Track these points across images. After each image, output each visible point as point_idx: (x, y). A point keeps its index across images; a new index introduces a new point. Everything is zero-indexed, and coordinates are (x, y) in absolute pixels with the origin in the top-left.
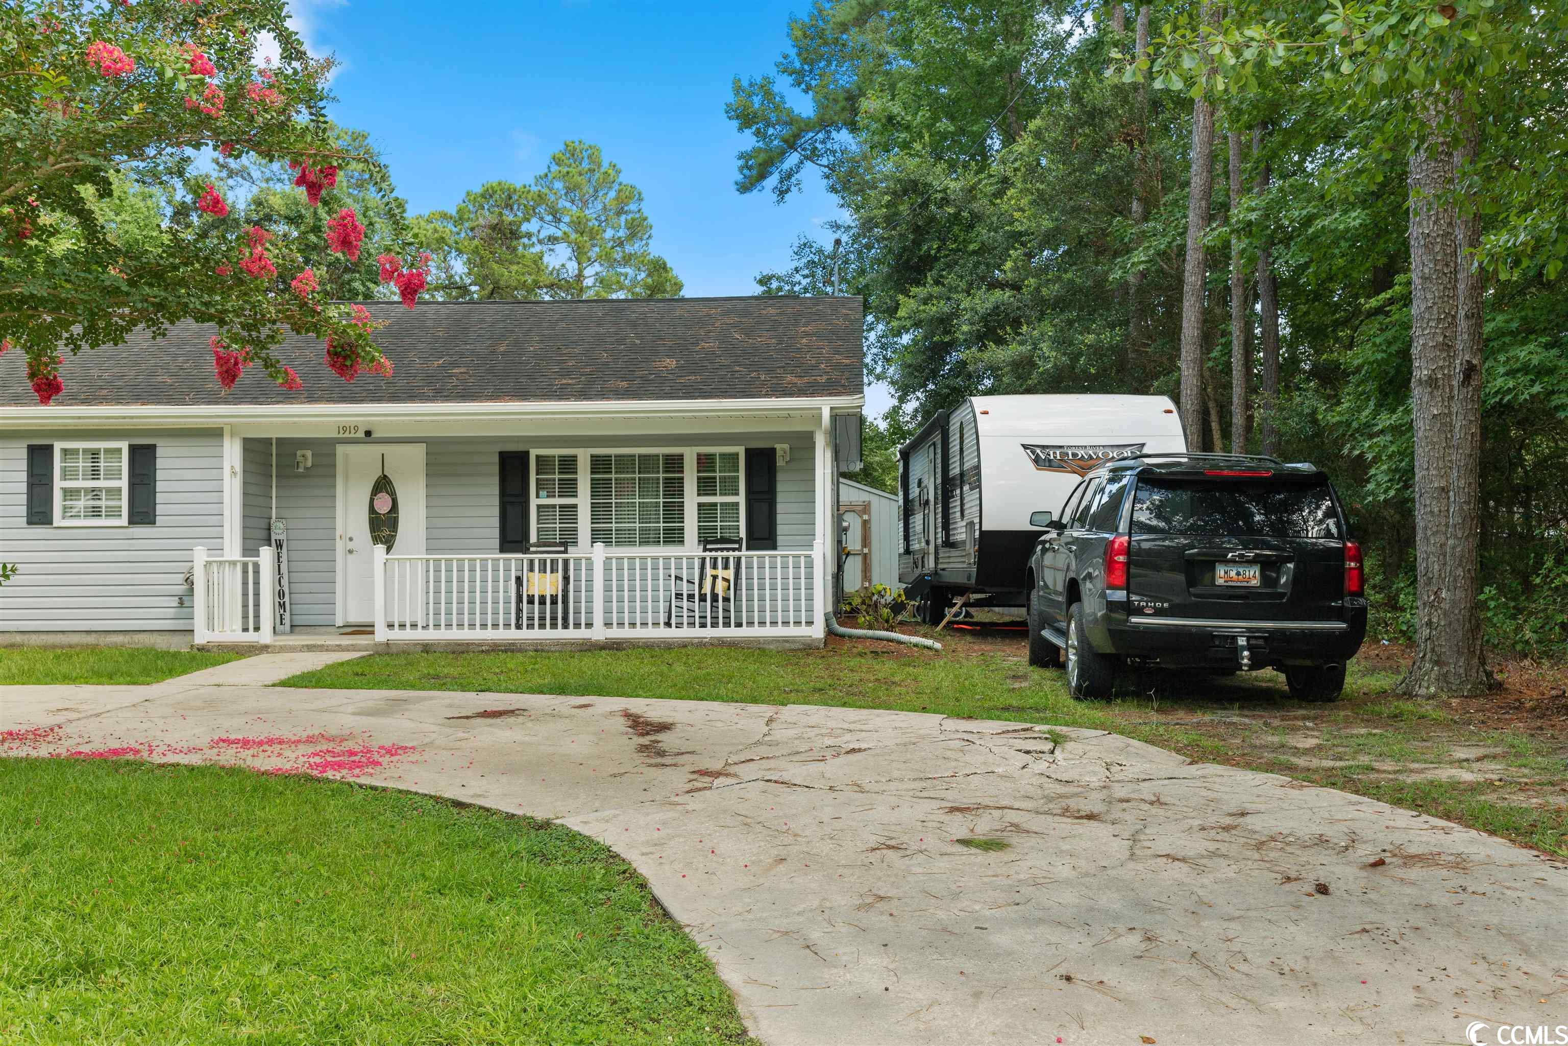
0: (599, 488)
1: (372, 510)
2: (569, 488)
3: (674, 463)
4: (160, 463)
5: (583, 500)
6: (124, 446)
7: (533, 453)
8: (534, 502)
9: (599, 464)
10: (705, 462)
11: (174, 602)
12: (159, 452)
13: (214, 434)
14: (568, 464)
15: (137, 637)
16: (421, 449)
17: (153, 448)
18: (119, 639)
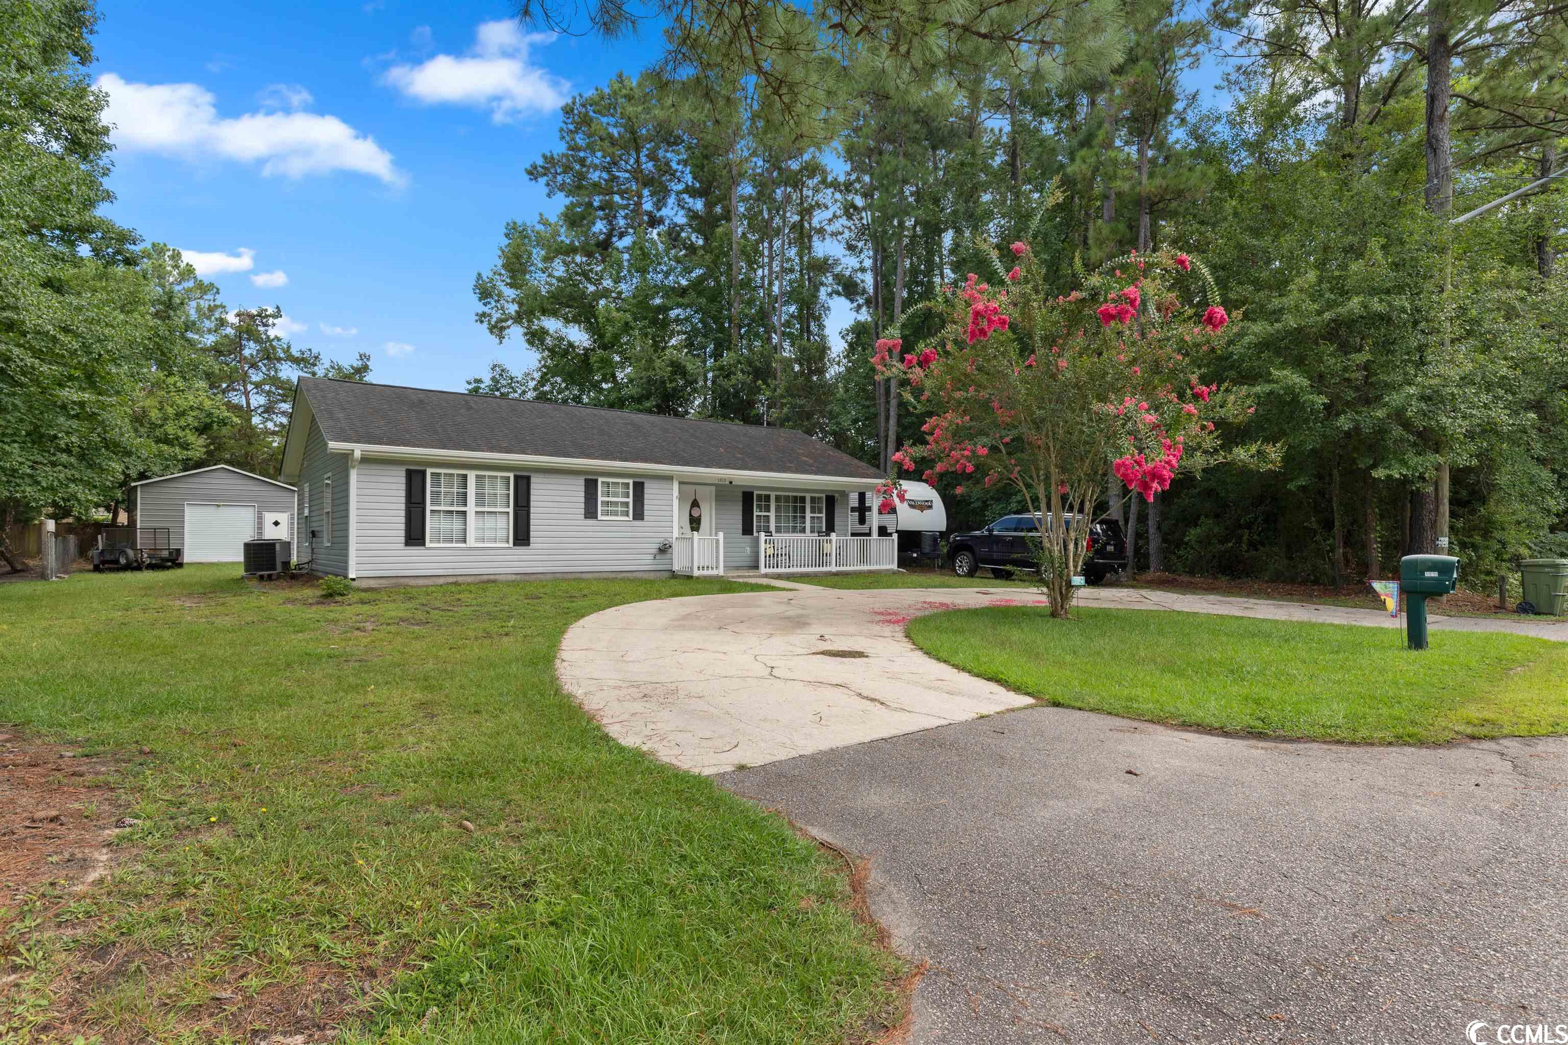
0: (778, 509)
1: (691, 515)
2: (768, 509)
3: (803, 499)
4: (646, 491)
5: (772, 515)
6: (631, 481)
7: (756, 493)
8: (755, 514)
9: (778, 499)
10: (813, 500)
11: (651, 557)
12: (646, 485)
13: (669, 478)
14: (768, 498)
15: (634, 574)
16: (713, 488)
17: (643, 484)
18: (629, 575)
